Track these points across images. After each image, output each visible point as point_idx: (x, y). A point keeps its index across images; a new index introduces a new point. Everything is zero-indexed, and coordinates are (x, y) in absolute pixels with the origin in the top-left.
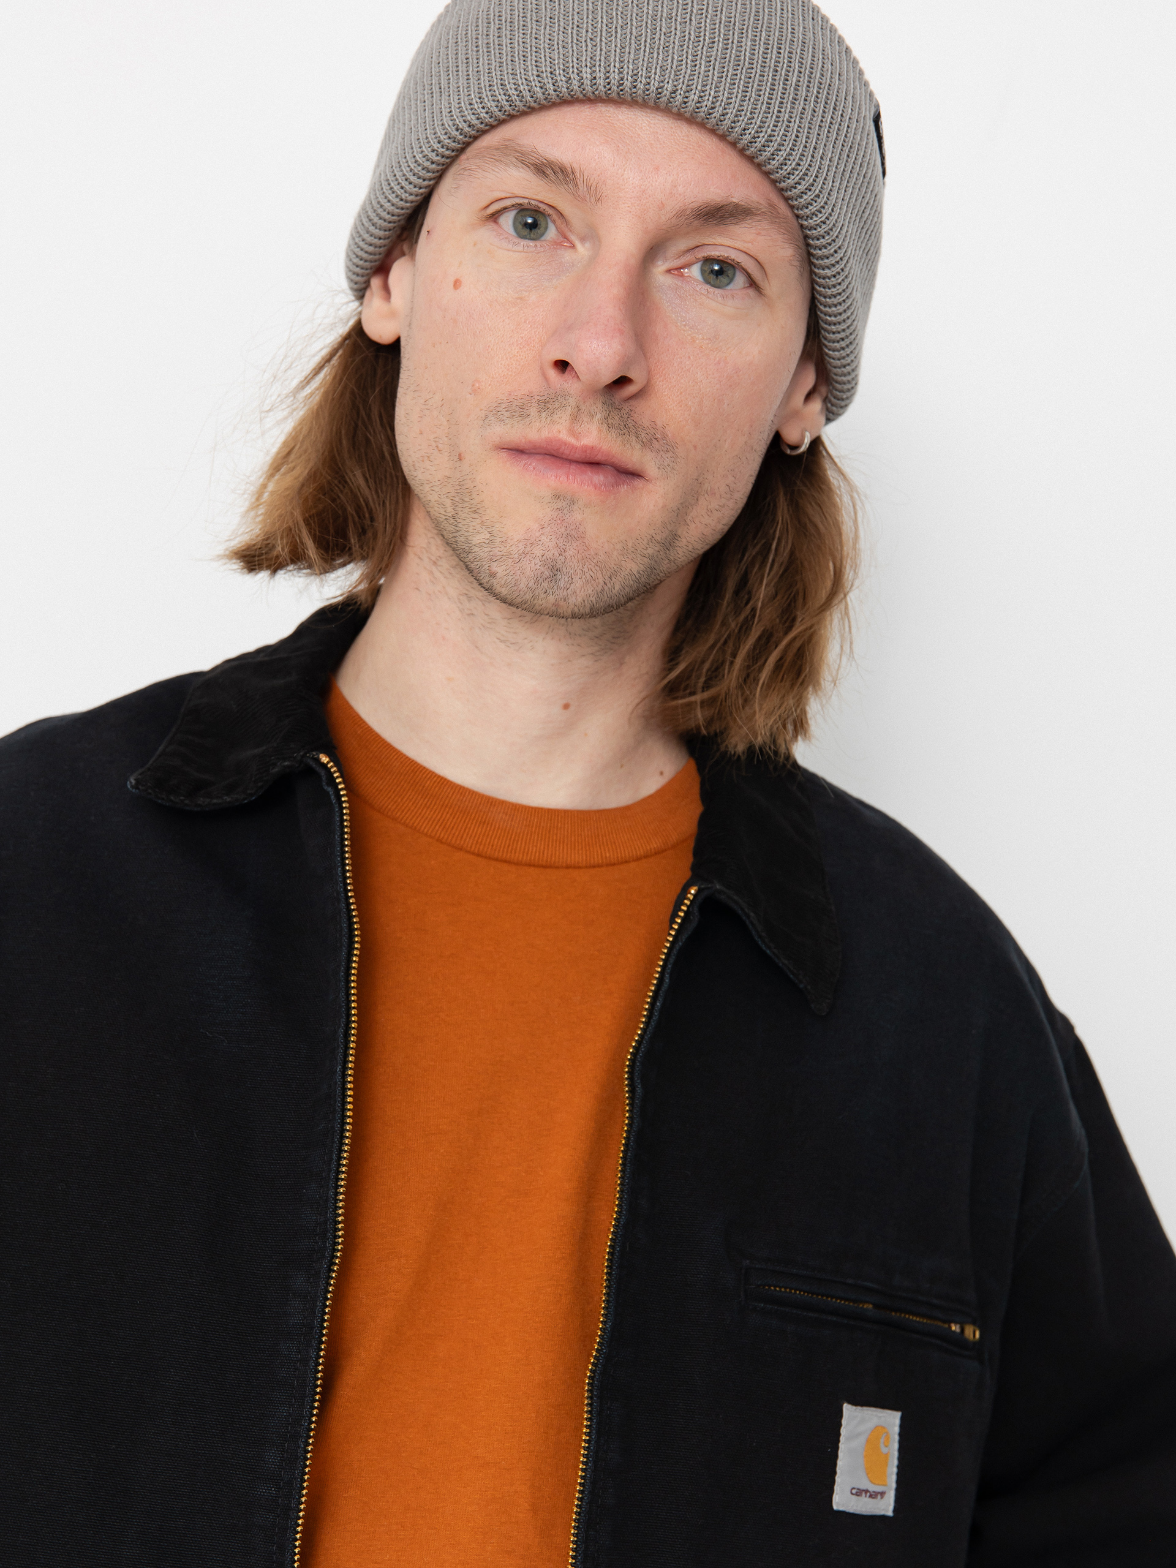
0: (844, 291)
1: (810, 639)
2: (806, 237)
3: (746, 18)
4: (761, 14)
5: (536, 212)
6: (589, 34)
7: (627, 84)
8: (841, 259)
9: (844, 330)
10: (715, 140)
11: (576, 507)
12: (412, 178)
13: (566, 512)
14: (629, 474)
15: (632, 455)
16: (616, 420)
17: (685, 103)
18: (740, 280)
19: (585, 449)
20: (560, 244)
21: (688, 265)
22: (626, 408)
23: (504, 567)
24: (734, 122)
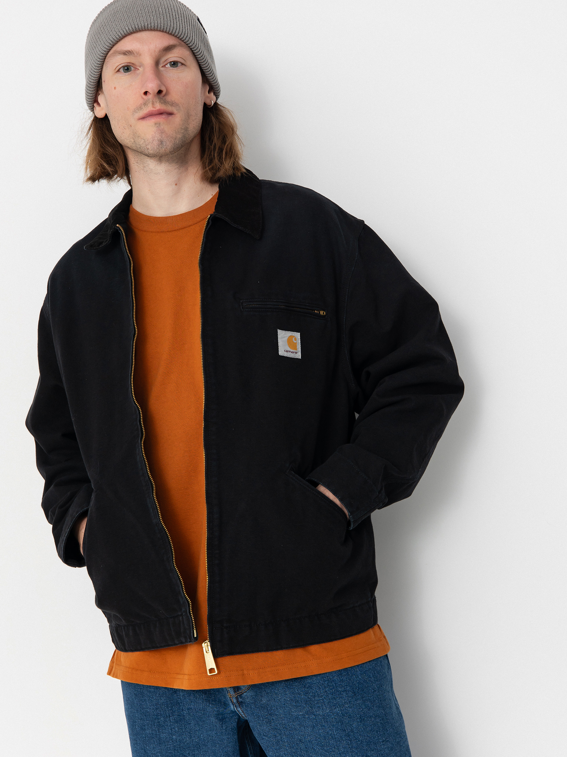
0: (205, 60)
1: (232, 144)
2: (191, 49)
3: (158, 4)
4: (161, 3)
5: (127, 66)
6: (124, 20)
7: (137, 27)
8: (201, 52)
9: (210, 70)
10: (161, 33)
11: (161, 125)
12: (96, 71)
13: (159, 127)
14: (170, 114)
15: (170, 109)
16: (162, 102)
17: (151, 26)
18: (179, 64)
19: (158, 110)
20: (136, 70)
21: (166, 65)
22: (164, 98)
23: (150, 146)
24: (164, 27)
